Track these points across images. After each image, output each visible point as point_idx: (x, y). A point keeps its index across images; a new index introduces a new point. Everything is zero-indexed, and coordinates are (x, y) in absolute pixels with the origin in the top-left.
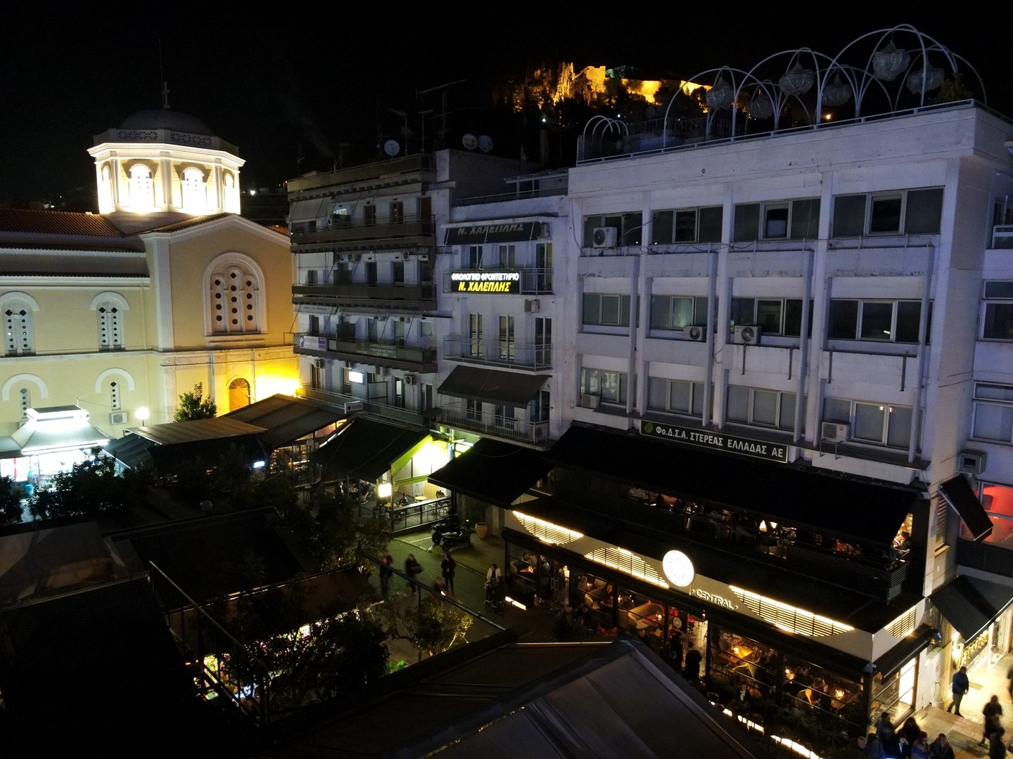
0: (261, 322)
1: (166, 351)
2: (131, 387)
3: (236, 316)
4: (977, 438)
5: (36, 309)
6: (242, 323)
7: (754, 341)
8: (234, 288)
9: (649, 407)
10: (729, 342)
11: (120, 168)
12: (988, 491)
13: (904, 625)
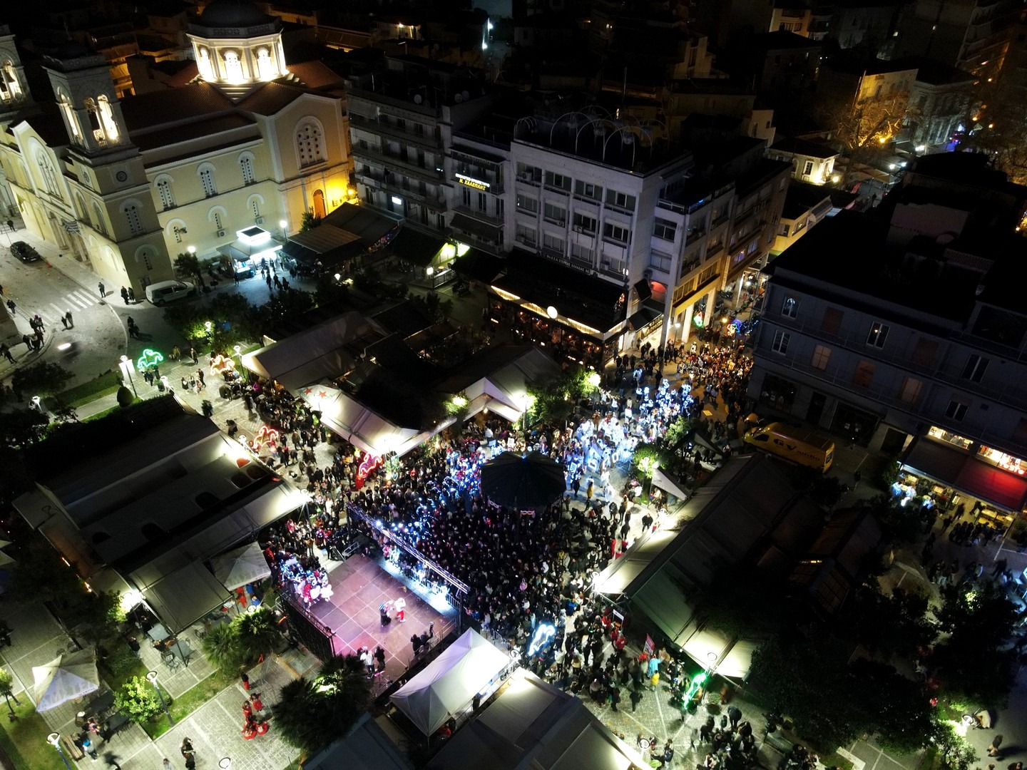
0: (324, 154)
1: (281, 183)
2: (263, 202)
3: (311, 153)
4: (651, 266)
5: (214, 169)
6: (315, 157)
7: (580, 230)
8: (308, 137)
9: (545, 245)
10: (573, 230)
11: (217, 53)
12: (653, 283)
13: (617, 328)
